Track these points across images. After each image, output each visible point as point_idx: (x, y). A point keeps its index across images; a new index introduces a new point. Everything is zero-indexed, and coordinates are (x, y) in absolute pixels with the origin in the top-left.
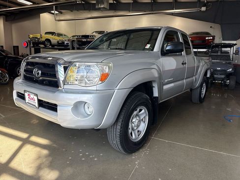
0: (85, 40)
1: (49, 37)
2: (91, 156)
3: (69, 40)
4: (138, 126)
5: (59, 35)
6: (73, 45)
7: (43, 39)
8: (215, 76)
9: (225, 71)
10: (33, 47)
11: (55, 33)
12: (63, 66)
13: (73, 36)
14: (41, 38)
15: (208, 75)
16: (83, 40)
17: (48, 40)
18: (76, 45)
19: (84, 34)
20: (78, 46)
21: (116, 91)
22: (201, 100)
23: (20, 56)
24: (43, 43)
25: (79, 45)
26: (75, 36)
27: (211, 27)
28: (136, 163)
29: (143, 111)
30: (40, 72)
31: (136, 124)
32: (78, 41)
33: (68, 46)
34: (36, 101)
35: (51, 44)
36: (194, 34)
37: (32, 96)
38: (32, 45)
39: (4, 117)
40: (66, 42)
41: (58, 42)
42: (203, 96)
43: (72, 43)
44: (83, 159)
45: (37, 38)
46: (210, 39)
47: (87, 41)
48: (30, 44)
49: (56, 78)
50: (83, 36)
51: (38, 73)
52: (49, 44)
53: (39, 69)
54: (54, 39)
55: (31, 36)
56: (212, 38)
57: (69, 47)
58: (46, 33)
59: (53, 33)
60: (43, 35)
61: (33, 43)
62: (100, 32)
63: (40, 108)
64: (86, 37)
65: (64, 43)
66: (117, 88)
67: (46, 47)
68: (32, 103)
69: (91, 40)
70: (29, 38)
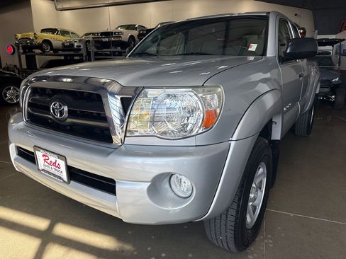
0: (107, 40)
1: (49, 36)
3: (80, 41)
5: (64, 33)
6: (87, 49)
7: (39, 41)
9: (329, 81)
10: (23, 53)
11: (56, 29)
12: (119, 97)
13: (86, 35)
14: (36, 38)
15: (318, 91)
16: (104, 40)
17: (47, 42)
18: (92, 49)
19: (104, 29)
20: (96, 50)
21: (233, 144)
23: (4, 69)
24: (39, 46)
25: (97, 48)
26: (90, 34)
27: (296, 15)
30: (66, 109)
32: (96, 42)
33: (80, 50)
34: (63, 169)
35: (52, 48)
37: (52, 158)
38: (21, 51)
40: (76, 44)
41: (63, 44)
43: (86, 46)
45: (29, 39)
47: (109, 42)
48: (19, 49)
50: (103, 34)
51: (60, 110)
52: (49, 47)
53: (63, 102)
54: (57, 40)
55: (19, 36)
57: (81, 52)
58: (43, 31)
59: (53, 31)
60: (39, 34)
61: (24, 48)
62: (129, 27)
63: (72, 182)
64: (108, 34)
65: (73, 45)
66: (234, 138)
67: (44, 53)
68: (53, 171)
69: (116, 39)
70: (17, 39)
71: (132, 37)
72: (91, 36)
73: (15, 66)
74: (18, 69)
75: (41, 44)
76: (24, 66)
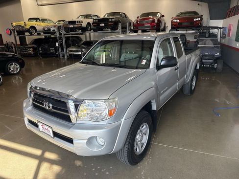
0: (72, 26)
1: (34, 23)
2: (103, 170)
3: (55, 26)
4: (141, 140)
5: (43, 20)
6: (59, 31)
7: (28, 27)
8: (204, 61)
9: (213, 55)
10: (18, 35)
11: (39, 18)
12: (74, 103)
13: (59, 21)
14: (26, 25)
15: (198, 68)
16: (70, 26)
17: (33, 27)
18: (63, 32)
19: (70, 20)
20: (65, 33)
21: (123, 121)
22: (192, 92)
24: (28, 31)
27: (199, 4)
28: (142, 173)
29: (144, 127)
30: (51, 105)
31: (139, 139)
32: (65, 28)
33: (55, 32)
34: (51, 132)
35: (36, 31)
36: (182, 13)
37: (46, 127)
38: (16, 34)
39: (12, 131)
40: (52, 29)
41: (44, 29)
42: (193, 88)
43: (59, 30)
44: (97, 174)
45: (21, 26)
46: (199, 21)
47: (74, 28)
48: (14, 33)
49: (68, 113)
50: (69, 22)
51: (48, 106)
52: (34, 31)
54: (39, 26)
55: (14, 24)
56: (200, 19)
57: (56, 35)
58: (30, 19)
59: (37, 19)
60: (27, 22)
61: (18, 32)
62: (87, 16)
63: (55, 138)
64: (73, 22)
65: (50, 30)
66: (123, 119)
67: (31, 34)
68: (46, 132)
69: (78, 26)
70: (12, 26)
71: (89, 23)
72: (62, 22)
73: (12, 43)
74: (14, 45)
75: (29, 29)
76: (18, 43)
